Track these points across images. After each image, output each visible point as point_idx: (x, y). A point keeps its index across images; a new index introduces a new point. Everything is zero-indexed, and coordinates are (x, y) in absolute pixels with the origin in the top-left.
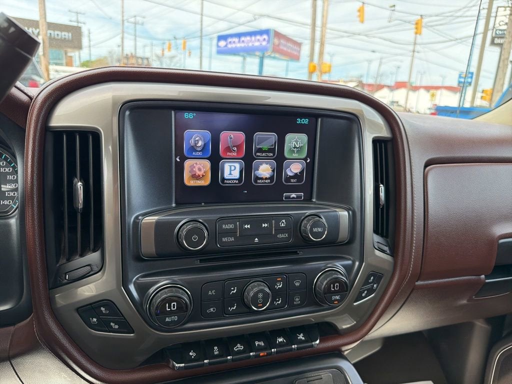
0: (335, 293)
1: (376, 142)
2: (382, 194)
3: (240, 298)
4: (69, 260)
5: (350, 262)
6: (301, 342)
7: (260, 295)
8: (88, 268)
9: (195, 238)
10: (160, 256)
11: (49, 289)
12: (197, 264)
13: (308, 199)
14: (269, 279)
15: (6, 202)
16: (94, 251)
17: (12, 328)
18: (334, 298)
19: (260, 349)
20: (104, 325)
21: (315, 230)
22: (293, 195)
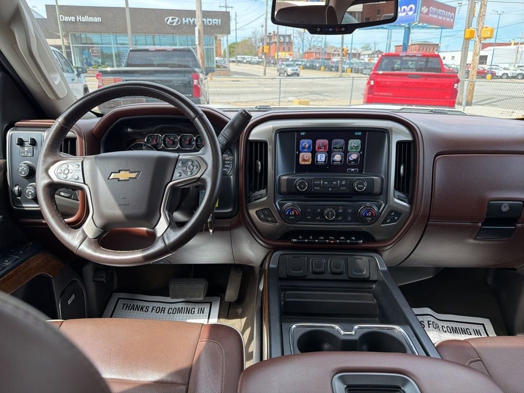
1: (399, 144)
2: (402, 171)
3: (322, 214)
4: (254, 193)
7: (330, 213)
8: (261, 196)
9: (302, 186)
10: (288, 193)
11: (247, 203)
12: (304, 198)
13: (361, 172)
14: (336, 207)
15: (225, 169)
16: (264, 189)
17: (230, 220)
18: (368, 219)
19: (332, 240)
21: (359, 186)
22: (353, 170)
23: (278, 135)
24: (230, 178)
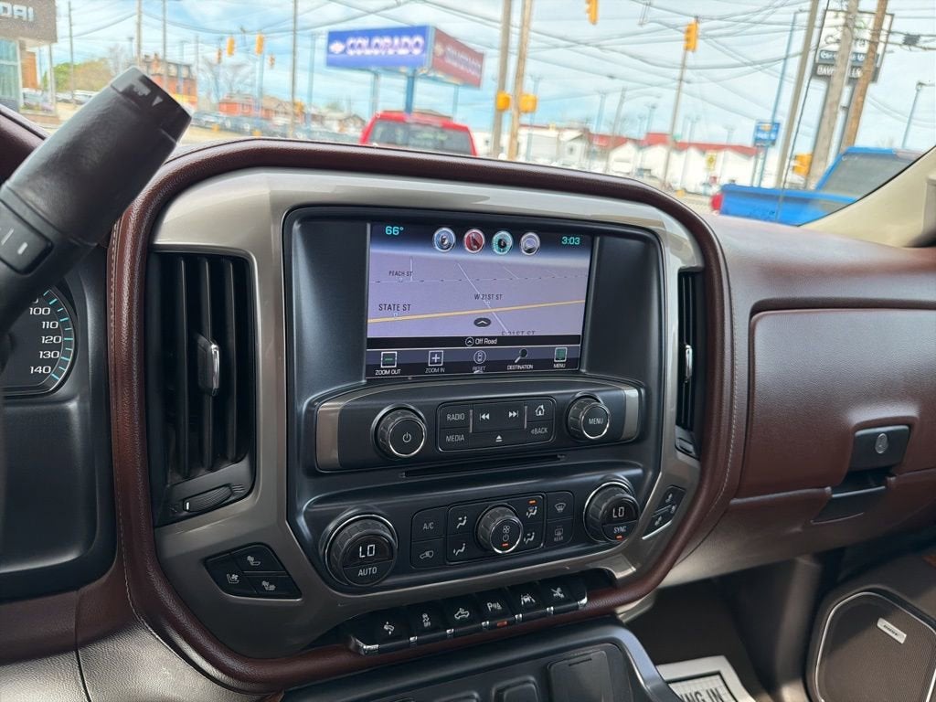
0: (619, 522)
1: (684, 275)
2: (689, 360)
4: (188, 477)
5: (639, 471)
6: (558, 602)
7: (506, 529)
8: (226, 490)
9: (407, 438)
10: (347, 467)
11: (154, 527)
12: (402, 478)
14: (517, 502)
15: (40, 370)
16: (236, 461)
17: (73, 595)
18: (617, 530)
19: (495, 615)
20: (250, 585)
21: (591, 421)
23: (296, 227)
24: (67, 413)
